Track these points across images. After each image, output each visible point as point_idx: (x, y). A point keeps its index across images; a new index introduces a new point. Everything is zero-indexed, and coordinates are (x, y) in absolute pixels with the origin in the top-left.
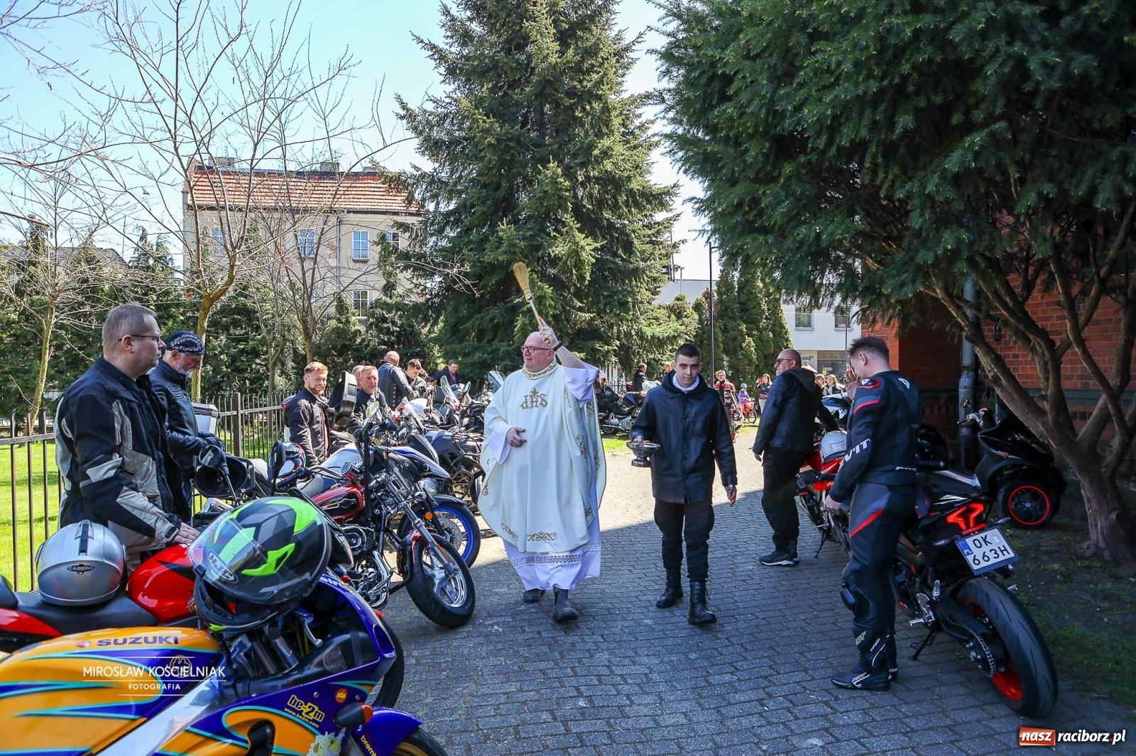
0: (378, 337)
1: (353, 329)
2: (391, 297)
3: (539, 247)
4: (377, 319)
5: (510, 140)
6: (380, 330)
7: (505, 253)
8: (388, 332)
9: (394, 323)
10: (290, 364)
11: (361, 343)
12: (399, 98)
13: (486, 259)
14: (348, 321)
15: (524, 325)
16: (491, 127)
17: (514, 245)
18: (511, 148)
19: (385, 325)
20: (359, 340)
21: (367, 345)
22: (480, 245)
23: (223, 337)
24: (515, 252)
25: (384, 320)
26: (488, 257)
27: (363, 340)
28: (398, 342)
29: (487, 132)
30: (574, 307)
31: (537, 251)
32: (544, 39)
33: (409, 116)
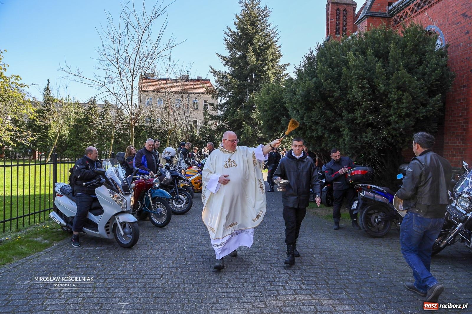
0: (202, 137)
1: (195, 135)
2: (206, 126)
3: (249, 115)
4: (202, 132)
5: (241, 85)
6: (203, 136)
7: (239, 117)
8: (206, 136)
9: (207, 134)
10: (177, 145)
11: (197, 139)
12: (211, 67)
13: (234, 118)
14: (194, 133)
15: (243, 137)
16: (236, 82)
17: (241, 115)
18: (242, 88)
19: (205, 134)
20: (196, 138)
21: (199, 140)
22: (233, 114)
23: (158, 136)
24: (241, 117)
25: (204, 132)
26: (235, 118)
27: (198, 138)
28: (208, 139)
29: (235, 84)
30: (258, 132)
31: (248, 116)
32: (252, 58)
33: (214, 72)
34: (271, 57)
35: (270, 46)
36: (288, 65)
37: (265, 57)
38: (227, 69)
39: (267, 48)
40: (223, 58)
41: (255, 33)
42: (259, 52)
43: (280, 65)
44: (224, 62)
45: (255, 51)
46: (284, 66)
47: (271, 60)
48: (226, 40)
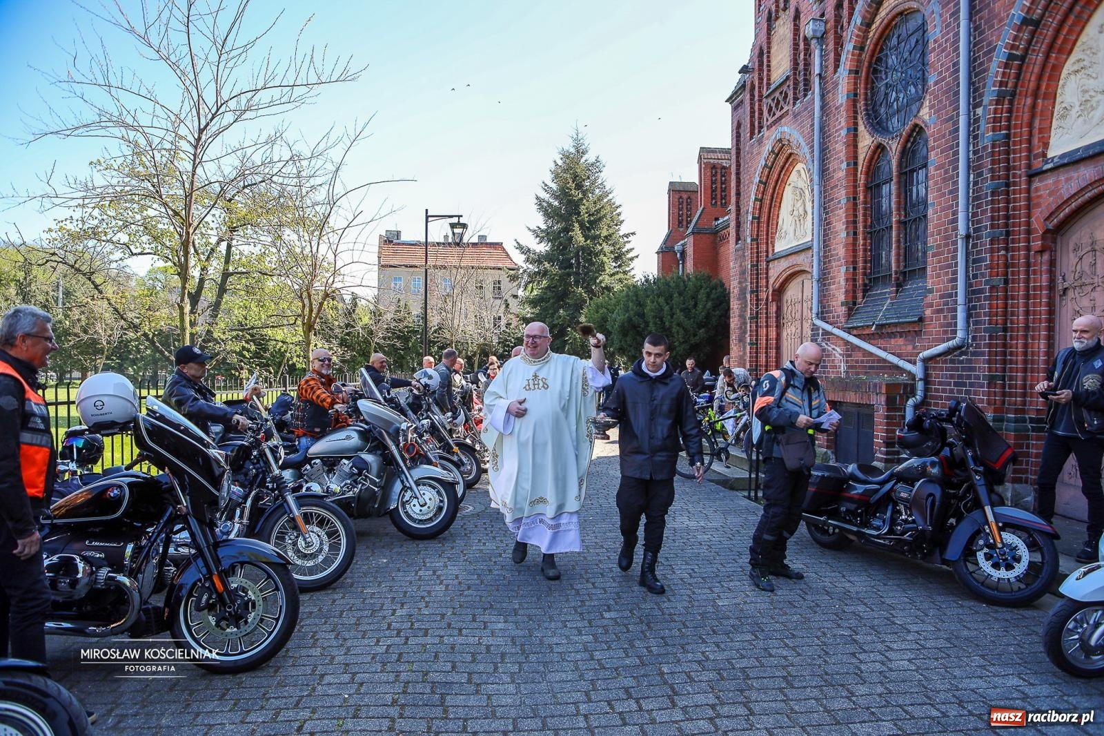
3: (575, 317)
5: (564, 276)
13: (555, 322)
16: (557, 272)
17: (565, 318)
18: (565, 279)
22: (552, 316)
29: (556, 275)
32: (578, 236)
33: (520, 247)
34: (604, 233)
35: (605, 216)
36: (633, 234)
37: (598, 233)
38: (543, 248)
39: (600, 219)
40: (536, 233)
41: (581, 199)
42: (588, 225)
43: (621, 233)
44: (538, 238)
45: (582, 226)
46: (627, 236)
47: (606, 237)
48: (537, 198)
